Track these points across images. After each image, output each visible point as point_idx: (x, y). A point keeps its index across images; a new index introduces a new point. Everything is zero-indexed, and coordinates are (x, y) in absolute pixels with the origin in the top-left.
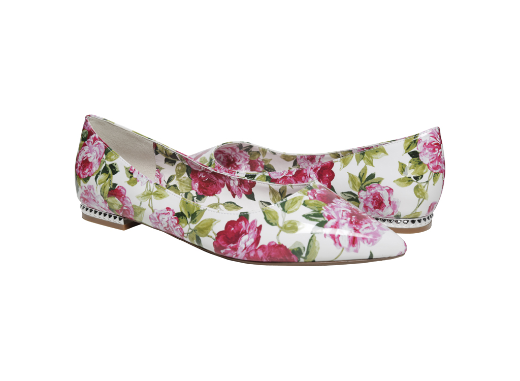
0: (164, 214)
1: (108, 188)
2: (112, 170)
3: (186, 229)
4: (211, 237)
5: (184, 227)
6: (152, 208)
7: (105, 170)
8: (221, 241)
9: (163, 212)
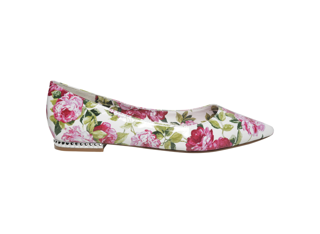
0: (144, 134)
1: (93, 125)
2: (94, 113)
3: (162, 140)
4: (184, 141)
5: (161, 139)
6: (134, 132)
7: (88, 114)
8: (191, 142)
9: (143, 133)
